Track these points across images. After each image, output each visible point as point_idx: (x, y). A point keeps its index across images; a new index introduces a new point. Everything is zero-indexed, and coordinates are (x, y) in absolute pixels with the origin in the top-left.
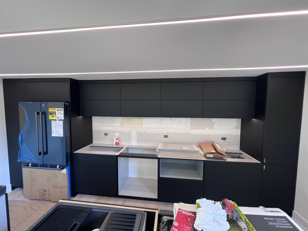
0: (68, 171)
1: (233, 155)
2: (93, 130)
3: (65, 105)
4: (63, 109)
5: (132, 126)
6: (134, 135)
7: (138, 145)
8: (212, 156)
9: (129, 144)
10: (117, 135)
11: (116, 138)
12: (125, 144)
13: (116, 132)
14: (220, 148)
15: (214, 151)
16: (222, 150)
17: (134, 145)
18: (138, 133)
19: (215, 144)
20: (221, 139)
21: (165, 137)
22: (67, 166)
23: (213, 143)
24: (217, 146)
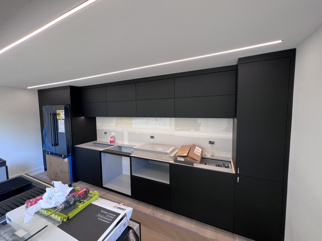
0: (70, 160)
1: (219, 163)
2: (97, 129)
4: (64, 110)
5: (124, 126)
6: (126, 135)
7: (129, 144)
8: (182, 159)
9: (122, 143)
10: (113, 134)
11: (111, 136)
12: (119, 142)
13: (113, 131)
14: (198, 152)
15: (186, 155)
16: (200, 155)
17: (126, 144)
18: (129, 132)
19: (196, 147)
20: (208, 142)
21: (151, 138)
22: (68, 157)
23: (194, 146)
24: (195, 150)
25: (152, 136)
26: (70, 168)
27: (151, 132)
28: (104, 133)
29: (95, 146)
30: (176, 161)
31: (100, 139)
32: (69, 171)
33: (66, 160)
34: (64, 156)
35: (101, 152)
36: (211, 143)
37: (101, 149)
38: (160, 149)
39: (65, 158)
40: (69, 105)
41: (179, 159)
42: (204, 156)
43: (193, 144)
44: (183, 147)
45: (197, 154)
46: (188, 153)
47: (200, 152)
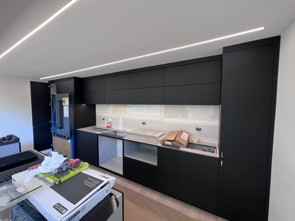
0: (72, 141)
1: (205, 148)
2: (96, 115)
3: (69, 95)
4: (68, 98)
5: (119, 113)
6: (121, 121)
7: (123, 129)
8: (170, 143)
9: (117, 128)
10: (110, 120)
11: (108, 122)
12: (114, 128)
13: (110, 118)
14: (185, 137)
15: (173, 139)
16: (186, 140)
17: (121, 129)
18: (123, 119)
19: (184, 133)
20: (195, 129)
21: (143, 124)
22: (71, 138)
23: (181, 132)
24: (182, 135)
25: (144, 122)
26: (72, 148)
27: (143, 119)
28: (102, 119)
29: (94, 130)
30: (164, 144)
31: (98, 125)
32: (72, 151)
33: (69, 141)
34: (67, 138)
35: (98, 135)
36: (198, 129)
37: (99, 133)
38: (150, 134)
39: (68, 139)
40: (73, 94)
41: (166, 143)
42: (190, 142)
43: (181, 130)
44: (171, 133)
45: (184, 139)
46: (175, 138)
47: (187, 137)
